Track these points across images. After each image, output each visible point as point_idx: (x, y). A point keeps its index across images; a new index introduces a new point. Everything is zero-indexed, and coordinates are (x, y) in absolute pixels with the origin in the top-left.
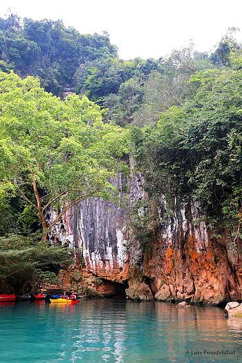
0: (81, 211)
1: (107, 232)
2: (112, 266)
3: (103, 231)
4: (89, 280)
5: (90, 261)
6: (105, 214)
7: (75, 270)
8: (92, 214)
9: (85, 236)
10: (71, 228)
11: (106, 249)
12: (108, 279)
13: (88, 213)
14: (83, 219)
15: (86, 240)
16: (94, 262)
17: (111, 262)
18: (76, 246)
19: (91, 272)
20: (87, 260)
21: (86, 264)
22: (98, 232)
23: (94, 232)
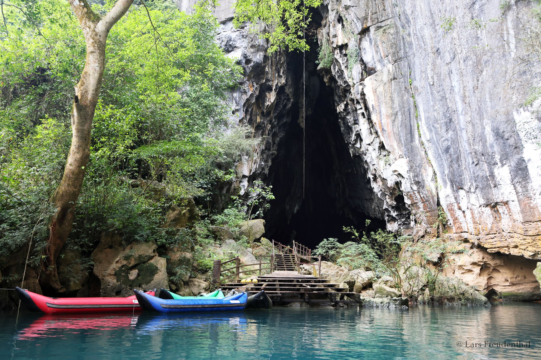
0: (420, 100)
1: (488, 130)
2: (519, 217)
3: (479, 130)
4: (465, 260)
5: (459, 213)
6: (476, 88)
7: (427, 238)
8: (444, 98)
9: (438, 157)
10: (399, 141)
11: (492, 175)
12: (514, 252)
13: (434, 98)
14: (427, 118)
15: (441, 166)
16: (468, 213)
17: (515, 207)
18: (417, 183)
19: (466, 241)
20: (451, 210)
21: (451, 222)
22: (464, 136)
23: (455, 141)
